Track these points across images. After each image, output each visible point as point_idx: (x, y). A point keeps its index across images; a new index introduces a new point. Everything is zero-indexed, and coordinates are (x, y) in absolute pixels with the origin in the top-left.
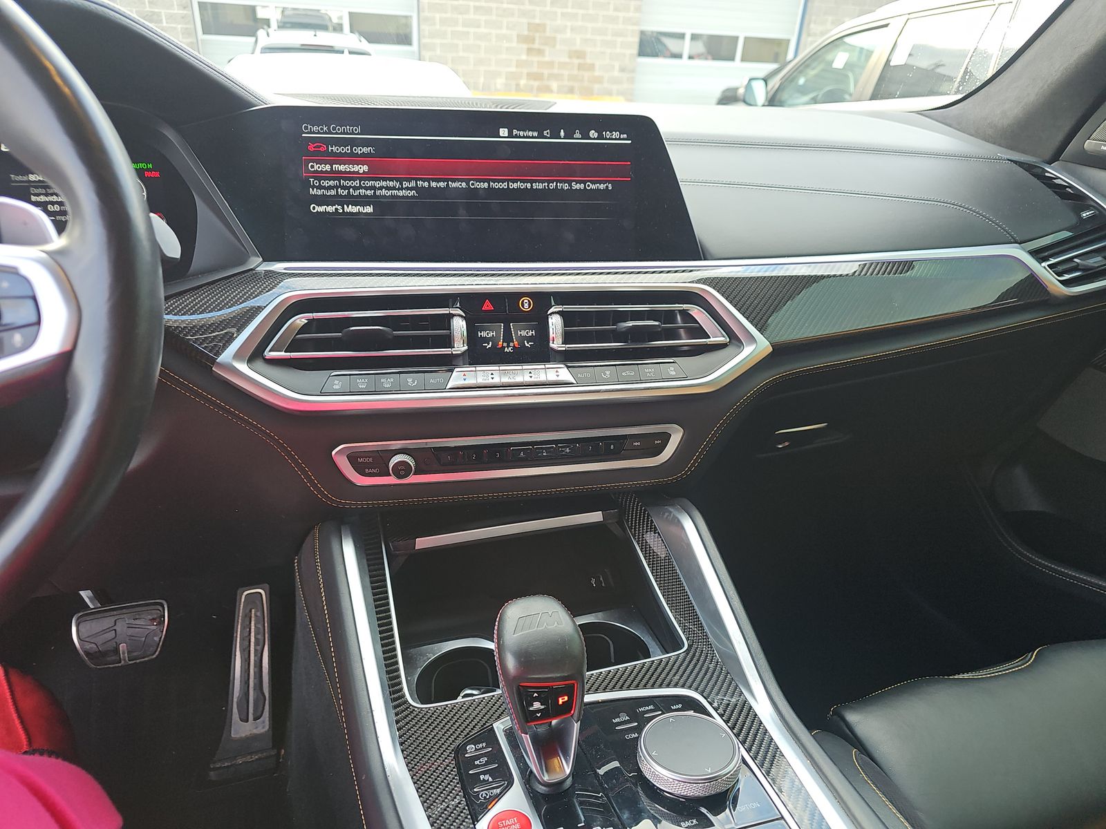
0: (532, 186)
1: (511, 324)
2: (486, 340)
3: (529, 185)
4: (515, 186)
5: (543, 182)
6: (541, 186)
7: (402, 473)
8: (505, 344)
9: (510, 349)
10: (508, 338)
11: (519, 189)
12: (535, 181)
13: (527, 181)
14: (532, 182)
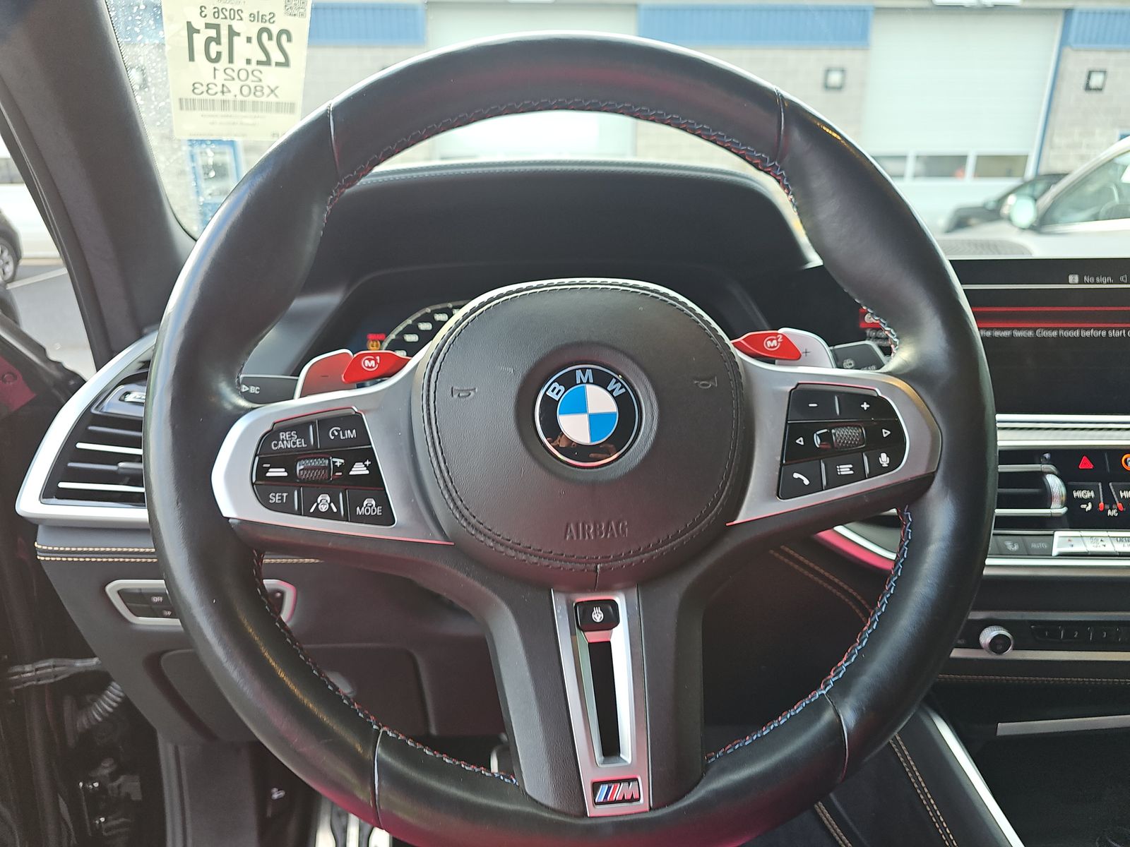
0: (1107, 333)
1: (1110, 484)
2: (1086, 501)
3: (1104, 333)
4: (1088, 334)
5: (1120, 329)
6: (1118, 334)
7: (1000, 647)
8: (1107, 507)
9: (1114, 511)
10: (1110, 501)
11: (1092, 338)
12: (1112, 329)
13: (1102, 329)
14: (1107, 330)
